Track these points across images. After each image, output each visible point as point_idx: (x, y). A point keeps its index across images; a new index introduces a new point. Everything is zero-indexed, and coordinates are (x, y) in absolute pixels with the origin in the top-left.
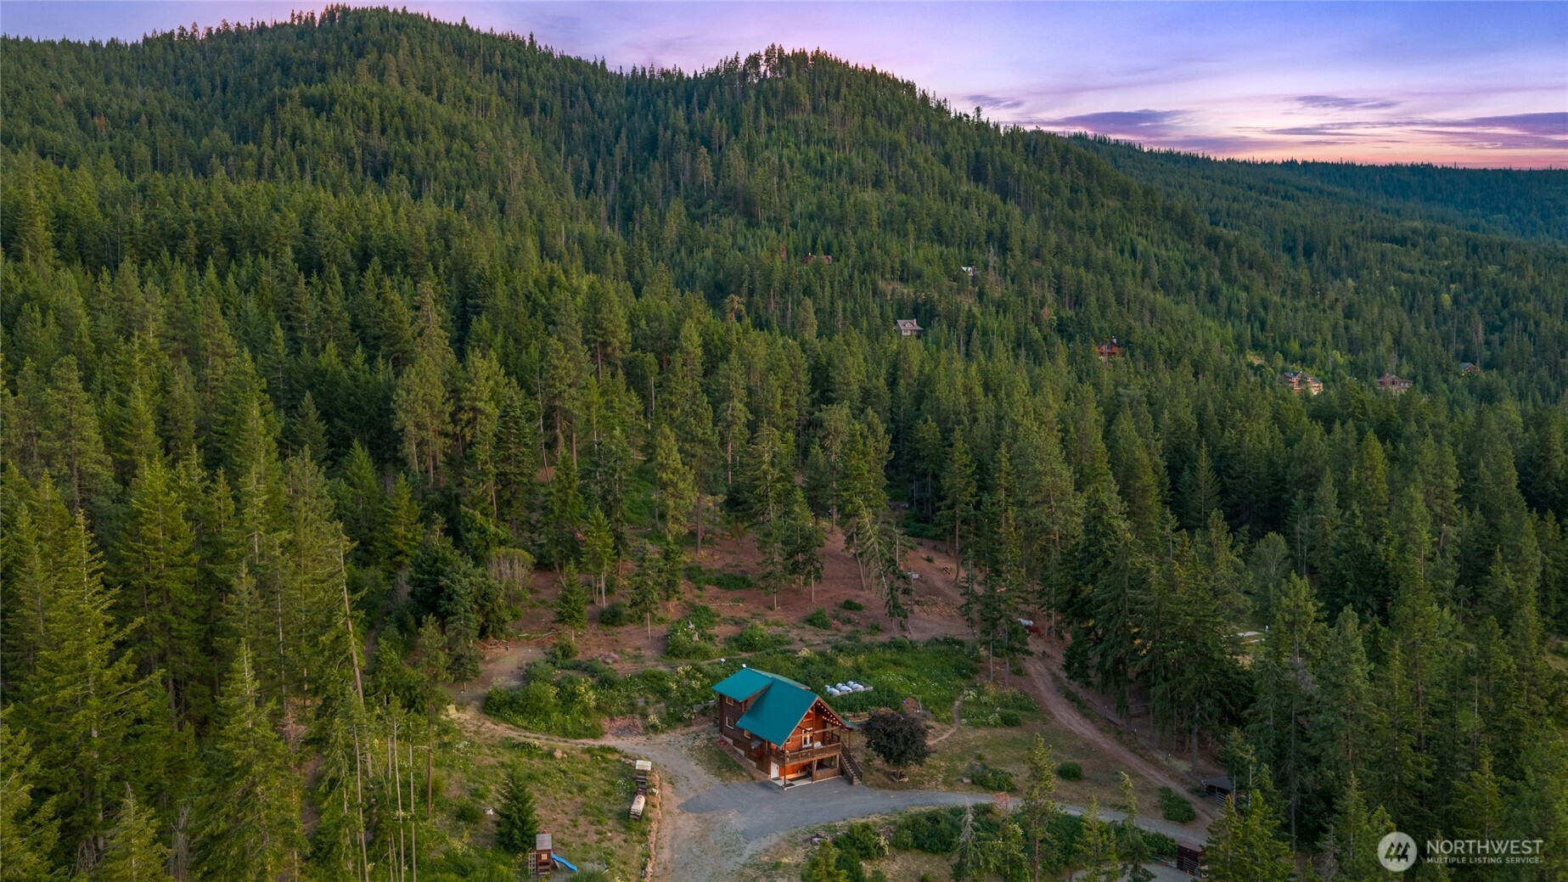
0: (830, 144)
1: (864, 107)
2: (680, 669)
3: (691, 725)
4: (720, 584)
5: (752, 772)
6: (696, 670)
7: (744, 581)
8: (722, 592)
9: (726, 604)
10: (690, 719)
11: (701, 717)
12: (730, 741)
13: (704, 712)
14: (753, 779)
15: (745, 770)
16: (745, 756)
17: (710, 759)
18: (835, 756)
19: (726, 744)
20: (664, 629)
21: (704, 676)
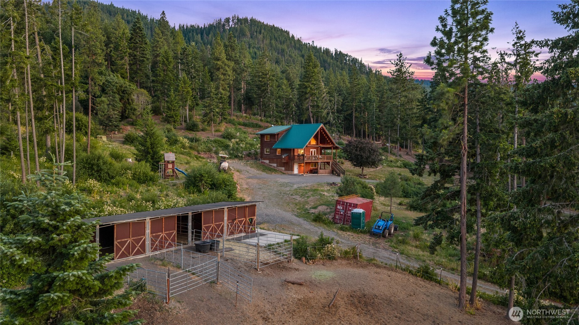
0: (258, 49)
1: (270, 37)
2: (233, 140)
3: (242, 159)
4: (245, 125)
5: (283, 171)
6: (242, 141)
7: (257, 124)
8: (247, 128)
9: (250, 130)
10: (242, 157)
11: (248, 157)
12: (267, 162)
13: (249, 155)
14: (284, 174)
15: (278, 171)
16: (277, 166)
17: (257, 167)
18: (329, 162)
19: (265, 163)
20: (221, 134)
21: (246, 143)
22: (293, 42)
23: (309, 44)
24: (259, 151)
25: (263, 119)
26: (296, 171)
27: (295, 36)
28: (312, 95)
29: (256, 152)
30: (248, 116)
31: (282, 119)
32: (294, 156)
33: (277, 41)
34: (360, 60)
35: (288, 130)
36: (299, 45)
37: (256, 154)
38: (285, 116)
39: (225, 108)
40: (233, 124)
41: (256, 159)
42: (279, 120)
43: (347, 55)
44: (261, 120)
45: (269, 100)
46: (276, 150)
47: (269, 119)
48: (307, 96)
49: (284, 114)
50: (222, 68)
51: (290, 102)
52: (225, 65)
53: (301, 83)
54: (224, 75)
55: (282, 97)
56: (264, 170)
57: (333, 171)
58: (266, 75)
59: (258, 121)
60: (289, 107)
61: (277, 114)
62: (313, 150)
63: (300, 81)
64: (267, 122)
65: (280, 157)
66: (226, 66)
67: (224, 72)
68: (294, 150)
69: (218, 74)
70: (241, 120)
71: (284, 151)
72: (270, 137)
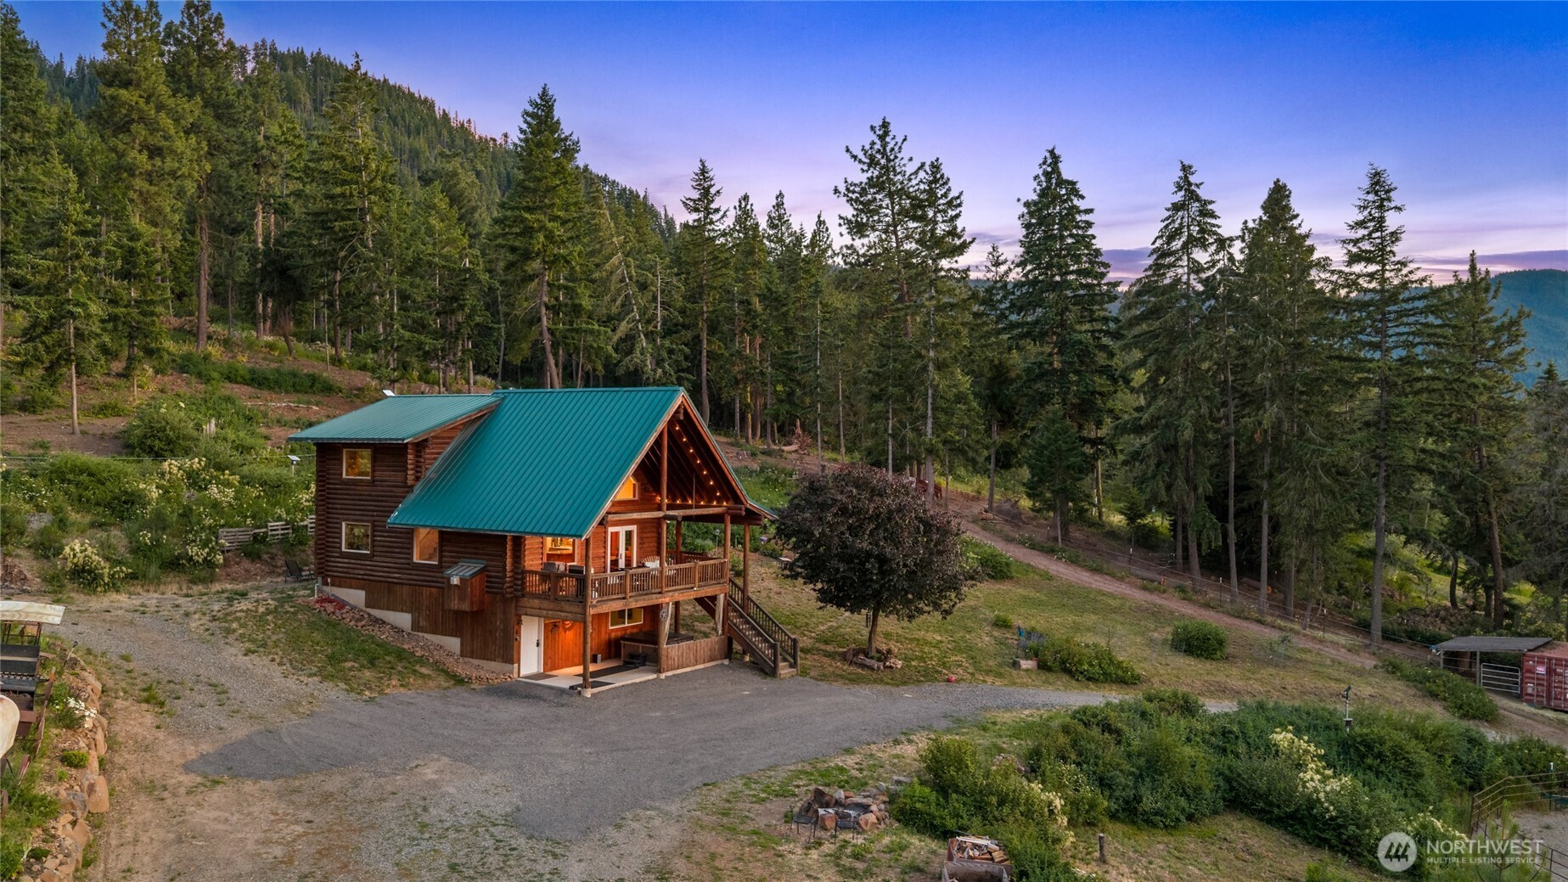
2: (171, 465)
3: (212, 579)
4: (257, 380)
5: (450, 664)
6: (220, 468)
7: (313, 379)
8: (265, 393)
9: (279, 404)
10: (209, 563)
11: (246, 564)
12: (356, 597)
13: (254, 550)
14: (460, 681)
15: (422, 661)
16: (416, 626)
17: (295, 641)
18: (714, 598)
19: (341, 604)
20: (120, 424)
21: (247, 481)
22: (445, 132)
23: (494, 140)
24: (309, 521)
25: (343, 354)
26: (530, 661)
27: (452, 116)
28: (553, 262)
29: (296, 530)
30: (282, 343)
31: (427, 356)
32: (520, 573)
33: (396, 124)
34: (642, 195)
35: (480, 422)
36: (466, 141)
37: (294, 539)
38: (440, 343)
39: (152, 302)
40: (199, 375)
41: (294, 571)
42: (414, 361)
43: (605, 180)
44: (336, 361)
45: (371, 276)
46: (409, 534)
47: (370, 358)
48: (535, 265)
49: (436, 335)
50: (141, 119)
51: (463, 284)
52: (160, 107)
53: (509, 213)
54: (154, 152)
55: (430, 264)
56: (332, 669)
57: (730, 641)
58: (357, 170)
59: (321, 365)
60: (462, 307)
61: (407, 334)
62: (622, 530)
63: (502, 206)
64: (363, 368)
65: (433, 577)
66: (163, 114)
67: (157, 140)
68: (518, 542)
69: (121, 147)
70: (243, 359)
71: (454, 542)
72: (374, 460)
